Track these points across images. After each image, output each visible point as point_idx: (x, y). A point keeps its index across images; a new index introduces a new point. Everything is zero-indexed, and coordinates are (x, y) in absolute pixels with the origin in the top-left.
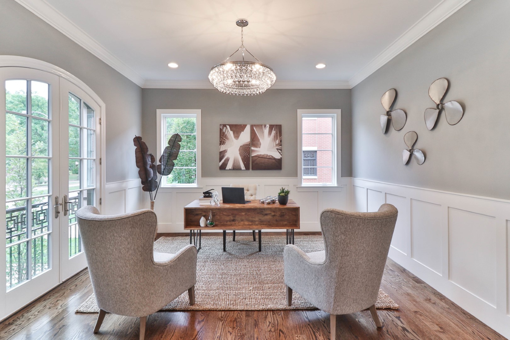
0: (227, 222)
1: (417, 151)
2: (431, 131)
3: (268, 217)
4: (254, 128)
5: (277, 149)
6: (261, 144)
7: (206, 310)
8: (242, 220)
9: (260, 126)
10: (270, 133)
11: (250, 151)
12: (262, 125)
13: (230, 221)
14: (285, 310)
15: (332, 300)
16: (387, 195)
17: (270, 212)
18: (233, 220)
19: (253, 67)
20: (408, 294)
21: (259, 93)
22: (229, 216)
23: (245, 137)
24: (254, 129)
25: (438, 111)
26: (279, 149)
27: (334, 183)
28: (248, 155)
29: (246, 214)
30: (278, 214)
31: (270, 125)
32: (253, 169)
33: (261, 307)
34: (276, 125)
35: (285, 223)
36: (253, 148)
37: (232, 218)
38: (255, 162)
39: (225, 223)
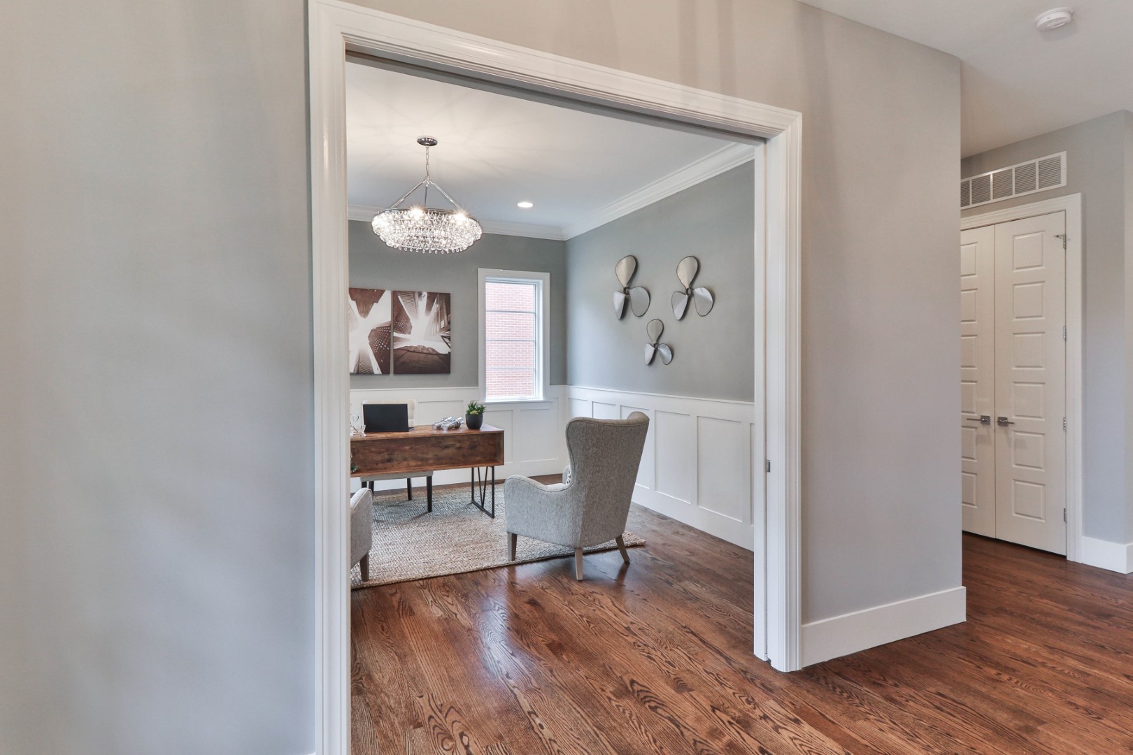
0: (377, 464)
1: (663, 347)
2: (679, 322)
3: (450, 451)
4: (399, 297)
5: (442, 337)
6: (411, 327)
7: (392, 584)
8: (405, 459)
9: (412, 295)
10: (429, 307)
11: (390, 340)
12: (413, 293)
13: (383, 462)
14: (508, 566)
15: (579, 530)
16: (623, 408)
17: (452, 443)
18: (389, 460)
19: (450, 217)
20: (654, 531)
21: (450, 251)
22: (380, 453)
23: (381, 313)
24: (398, 299)
25: (687, 296)
26: (445, 337)
27: (538, 394)
28: (387, 346)
29: (411, 448)
30: (467, 444)
31: (429, 293)
32: (397, 372)
33: (474, 568)
34: (441, 294)
35: (478, 458)
36: (396, 334)
37: (387, 457)
38: (401, 360)
39: (375, 466)
